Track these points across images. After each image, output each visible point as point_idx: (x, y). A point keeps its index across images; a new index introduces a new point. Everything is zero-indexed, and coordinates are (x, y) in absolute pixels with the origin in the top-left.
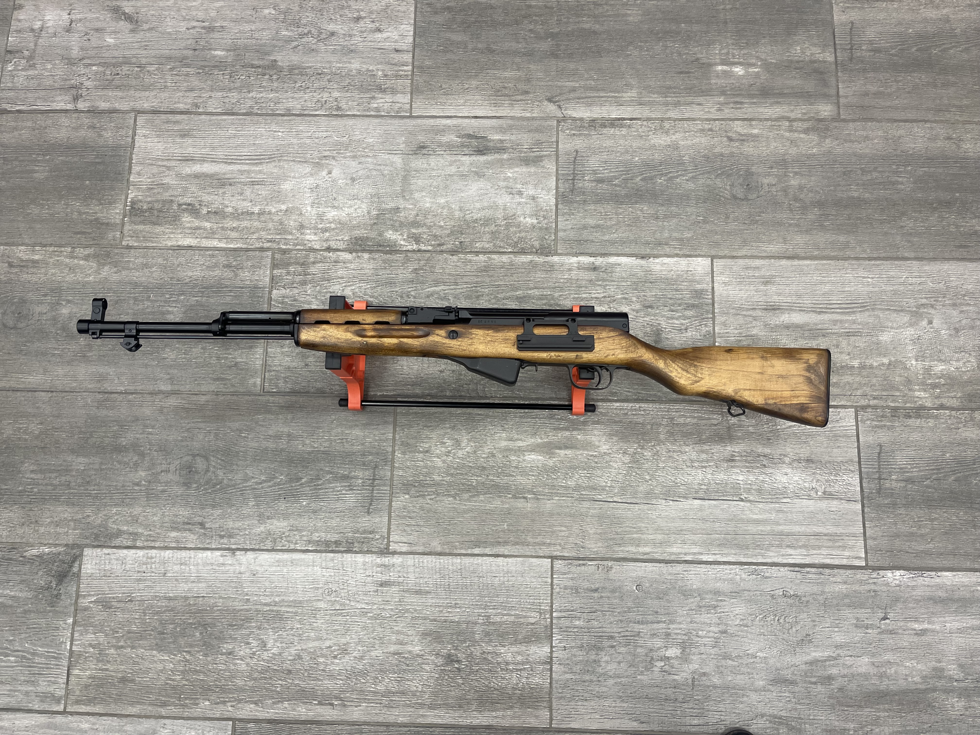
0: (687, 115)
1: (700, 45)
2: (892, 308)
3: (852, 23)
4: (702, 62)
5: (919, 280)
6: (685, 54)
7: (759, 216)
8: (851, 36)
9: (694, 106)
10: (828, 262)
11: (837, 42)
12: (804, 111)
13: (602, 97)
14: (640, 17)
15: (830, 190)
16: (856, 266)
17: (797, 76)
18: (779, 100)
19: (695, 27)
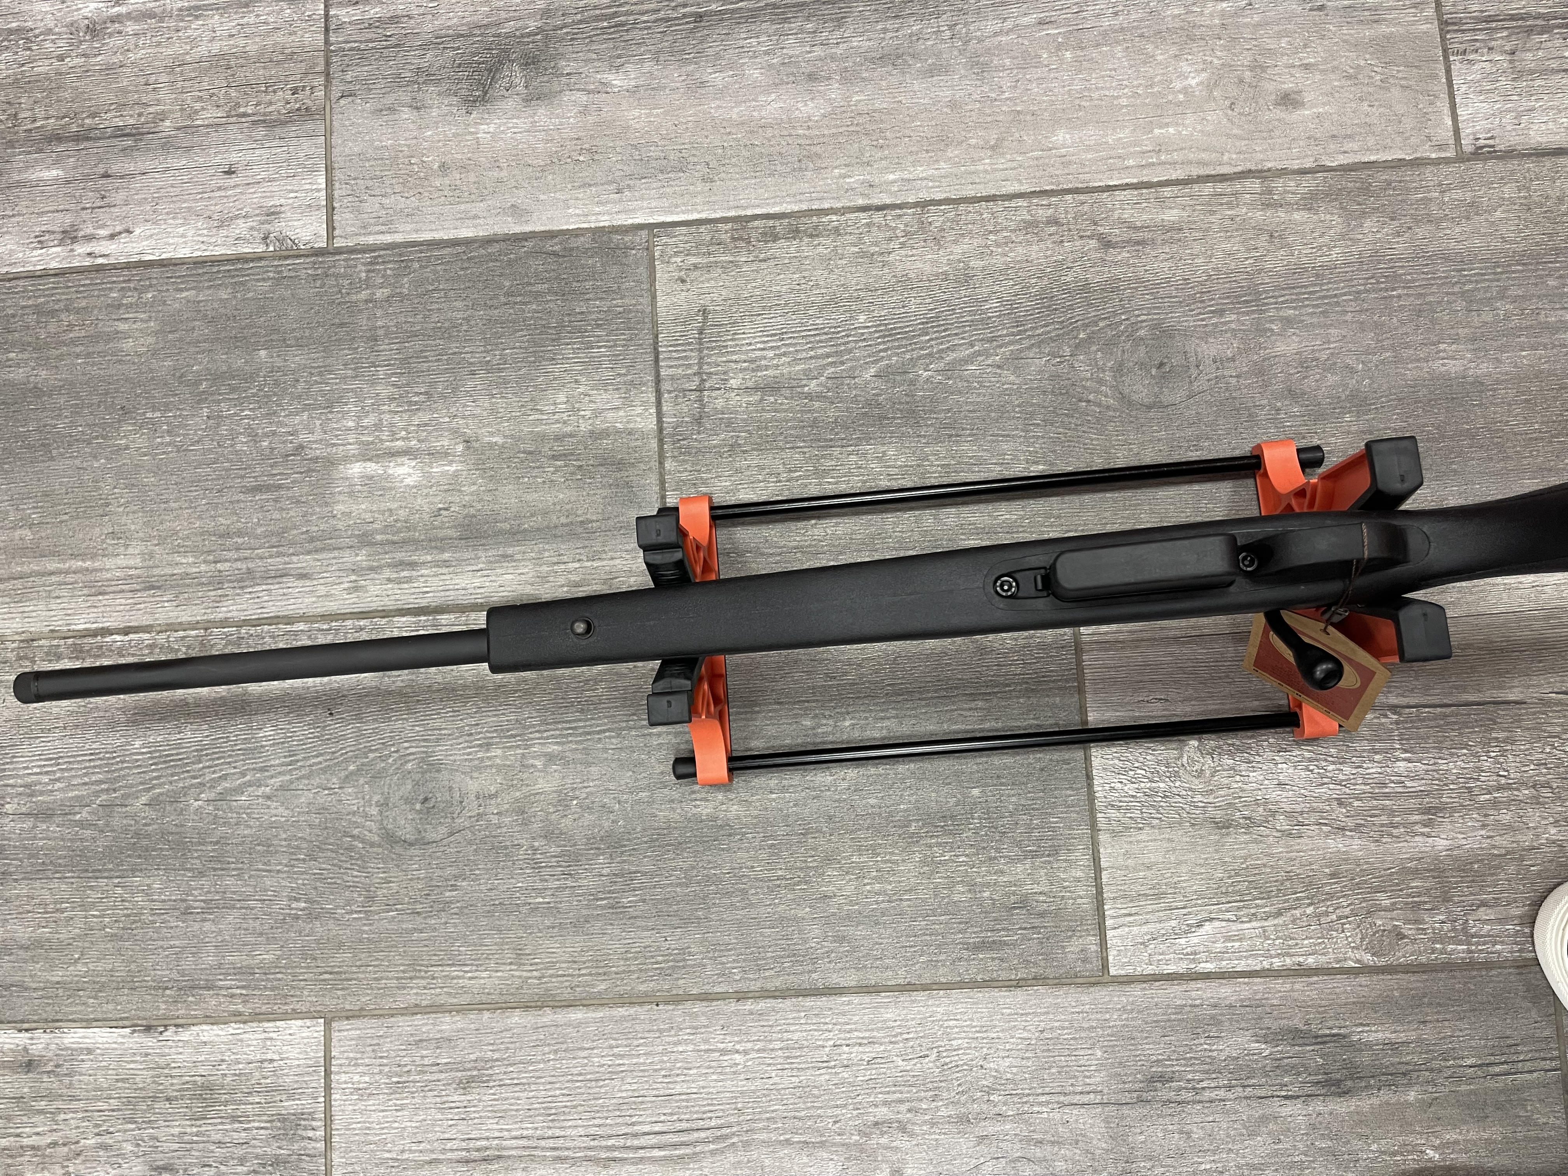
0: (272, 610)
1: (306, 408)
2: (796, 1139)
3: (704, 312)
4: (311, 454)
5: (869, 1051)
6: (266, 435)
7: (454, 888)
8: (700, 351)
9: (290, 581)
10: (632, 1011)
11: (663, 372)
12: (574, 578)
13: (52, 573)
14: (151, 340)
15: (638, 802)
16: (703, 1020)
17: (559, 478)
18: (510, 551)
19: (297, 359)
